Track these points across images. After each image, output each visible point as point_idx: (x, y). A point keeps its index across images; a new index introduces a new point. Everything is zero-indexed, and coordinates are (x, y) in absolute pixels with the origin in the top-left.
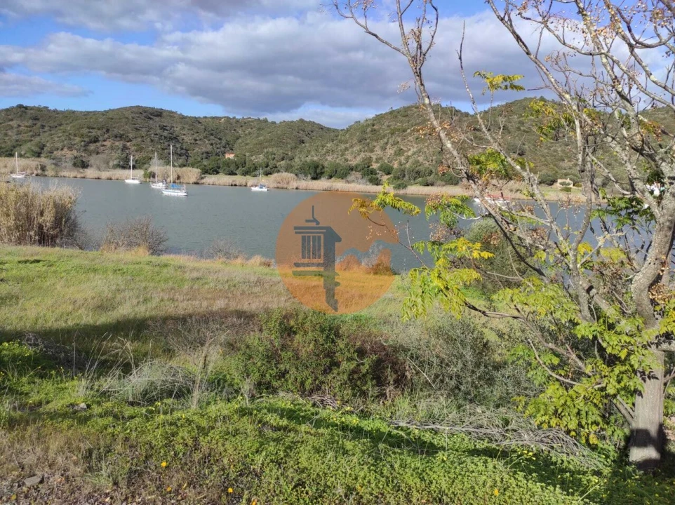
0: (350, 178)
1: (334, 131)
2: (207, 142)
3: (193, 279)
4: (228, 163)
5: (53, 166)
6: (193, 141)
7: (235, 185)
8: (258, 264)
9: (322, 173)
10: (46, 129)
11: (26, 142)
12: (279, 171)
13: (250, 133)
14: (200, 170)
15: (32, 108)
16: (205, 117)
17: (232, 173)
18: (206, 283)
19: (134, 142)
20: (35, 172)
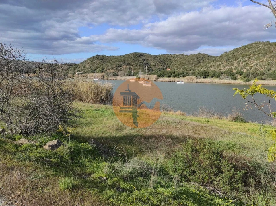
0: (221, 77)
1: (214, 57)
2: (160, 64)
4: (168, 73)
5: (107, 76)
6: (154, 64)
7: (170, 81)
8: (179, 114)
9: (208, 75)
10: (105, 62)
11: (99, 67)
12: (189, 75)
13: (177, 60)
14: (157, 76)
15: (101, 56)
16: (159, 55)
17: (169, 77)
18: (158, 122)
19: (133, 66)
20: (101, 78)
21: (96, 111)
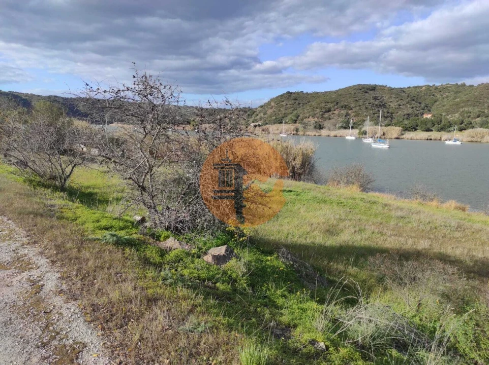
2: (409, 106)
3: (398, 217)
4: (425, 122)
5: (303, 129)
6: (397, 107)
7: (431, 139)
8: (453, 208)
10: (301, 105)
11: (289, 114)
12: (473, 127)
13: (447, 97)
14: (401, 128)
15: (294, 93)
16: (409, 87)
17: (428, 130)
18: (409, 222)
19: (354, 110)
20: (293, 133)
21: (285, 193)
